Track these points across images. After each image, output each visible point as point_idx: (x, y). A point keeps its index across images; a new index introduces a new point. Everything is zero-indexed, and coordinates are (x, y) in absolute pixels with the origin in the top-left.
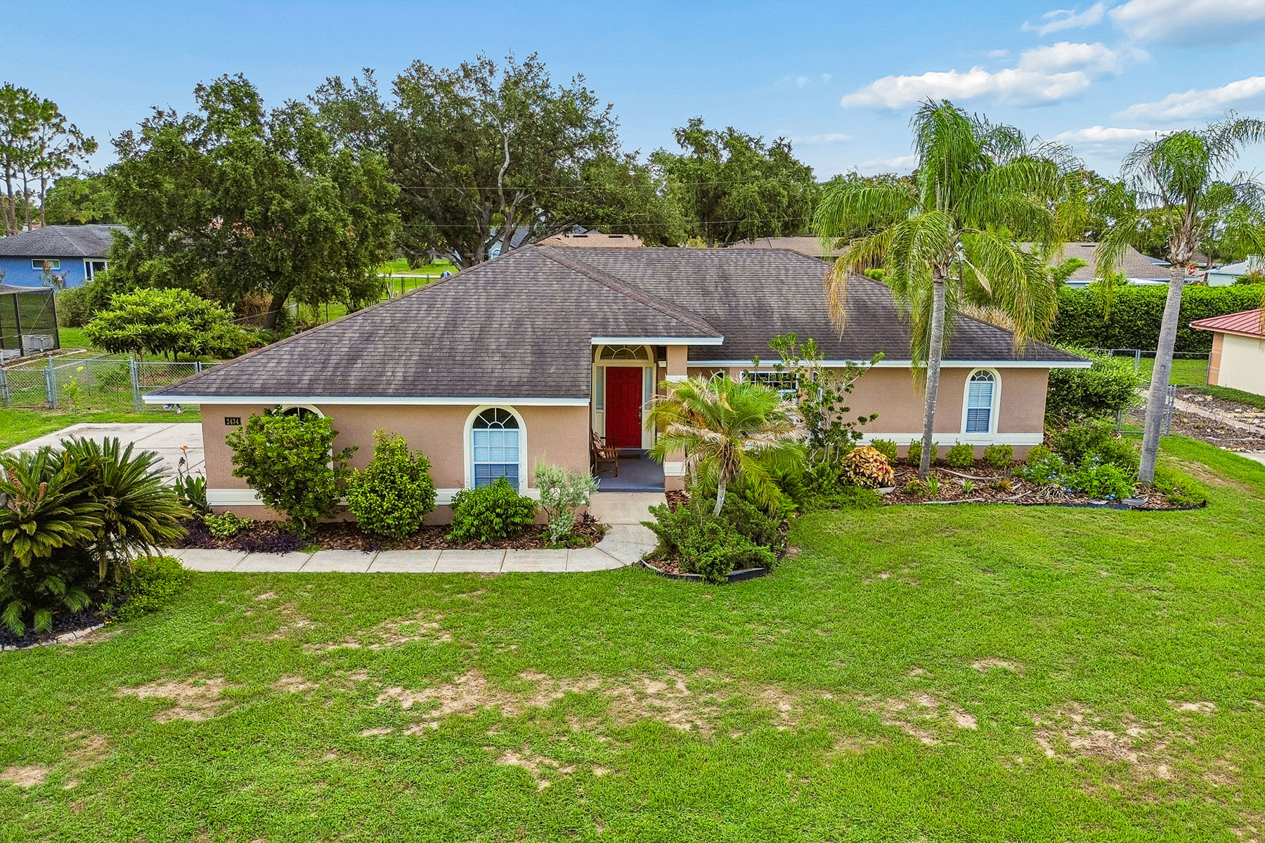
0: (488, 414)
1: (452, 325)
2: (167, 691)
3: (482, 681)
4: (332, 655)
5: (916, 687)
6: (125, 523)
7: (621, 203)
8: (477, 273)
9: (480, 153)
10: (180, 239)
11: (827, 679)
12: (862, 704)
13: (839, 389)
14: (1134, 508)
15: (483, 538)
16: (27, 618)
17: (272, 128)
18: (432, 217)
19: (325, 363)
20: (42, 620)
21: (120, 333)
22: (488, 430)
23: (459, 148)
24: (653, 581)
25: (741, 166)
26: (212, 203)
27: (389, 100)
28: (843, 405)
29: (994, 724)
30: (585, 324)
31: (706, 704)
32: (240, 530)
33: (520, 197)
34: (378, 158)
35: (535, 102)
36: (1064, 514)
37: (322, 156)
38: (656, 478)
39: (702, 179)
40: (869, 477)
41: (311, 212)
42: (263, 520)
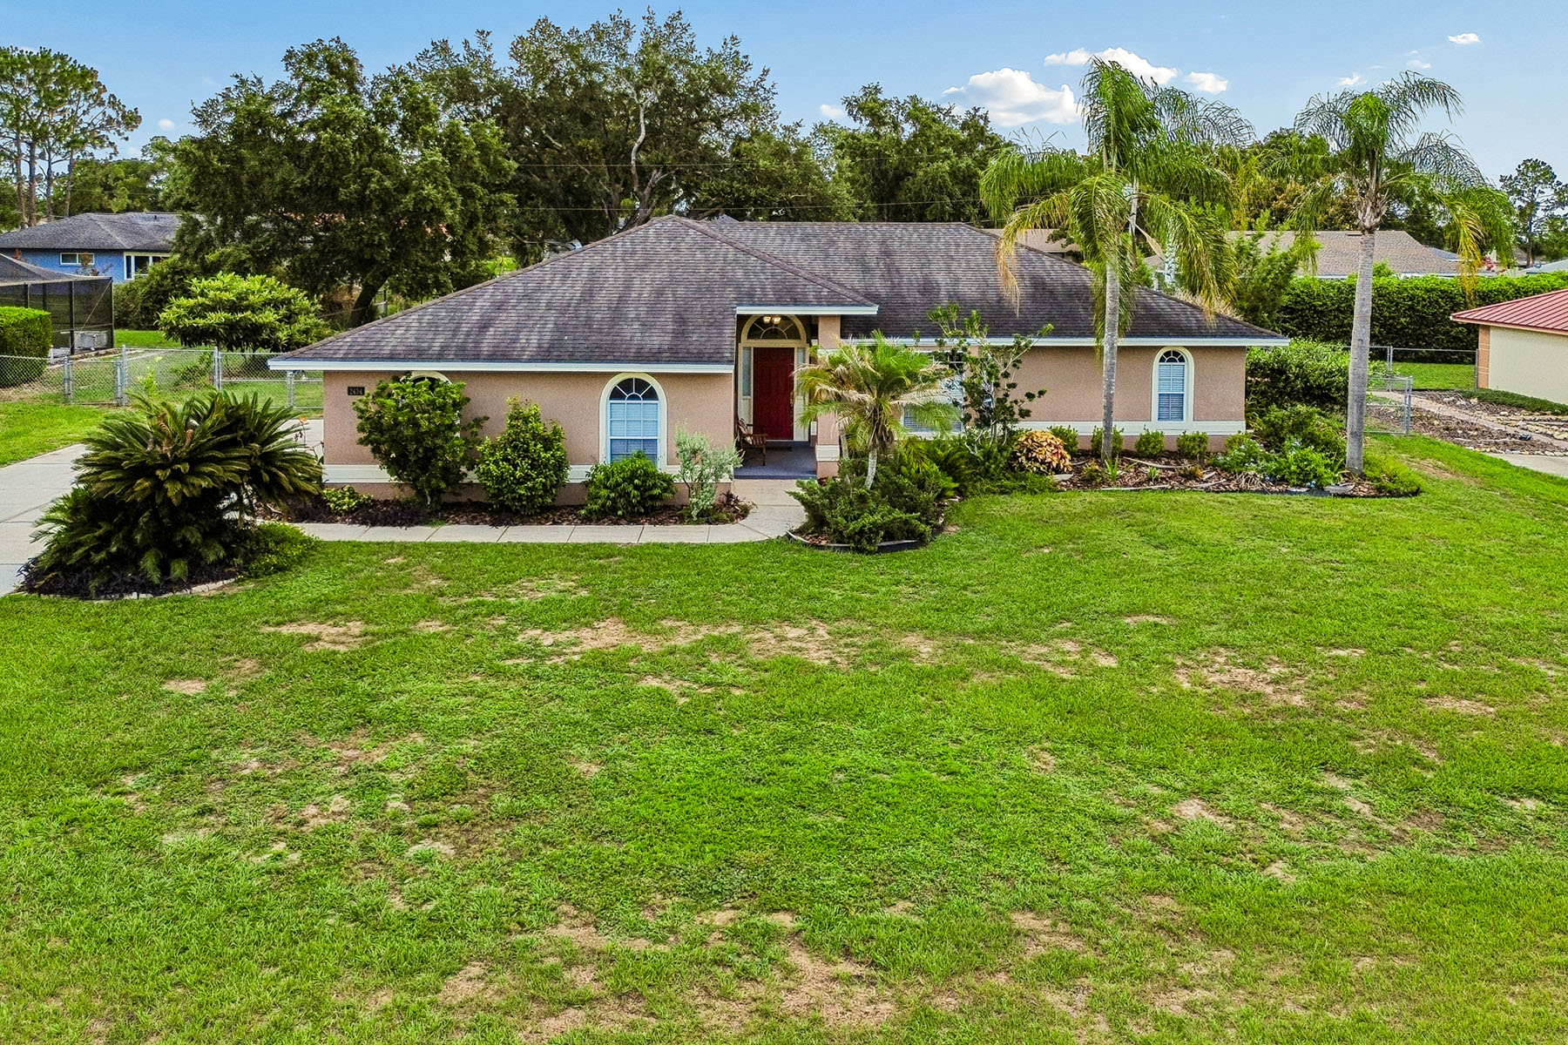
0: (626, 384)
1: (588, 295)
2: (310, 629)
3: (621, 626)
4: (468, 606)
5: (1060, 635)
6: (269, 472)
7: (777, 182)
8: (614, 244)
9: (611, 126)
10: (258, 223)
11: (970, 628)
12: (1002, 648)
13: (1005, 365)
14: (1337, 495)
15: (620, 513)
16: (164, 568)
17: (371, 97)
18: (550, 201)
19: (455, 332)
20: (178, 569)
21: (200, 322)
22: (626, 401)
23: (586, 119)
24: (799, 551)
25: (926, 142)
26: (303, 182)
27: (504, 64)
28: (1011, 380)
29: (1135, 664)
30: (730, 293)
31: (846, 645)
32: (360, 505)
33: (656, 176)
34: (492, 131)
35: (677, 67)
36: (1257, 500)
37: (429, 128)
38: (809, 466)
39: (881, 157)
40: (1043, 462)
41: (416, 190)
42: (382, 499)
